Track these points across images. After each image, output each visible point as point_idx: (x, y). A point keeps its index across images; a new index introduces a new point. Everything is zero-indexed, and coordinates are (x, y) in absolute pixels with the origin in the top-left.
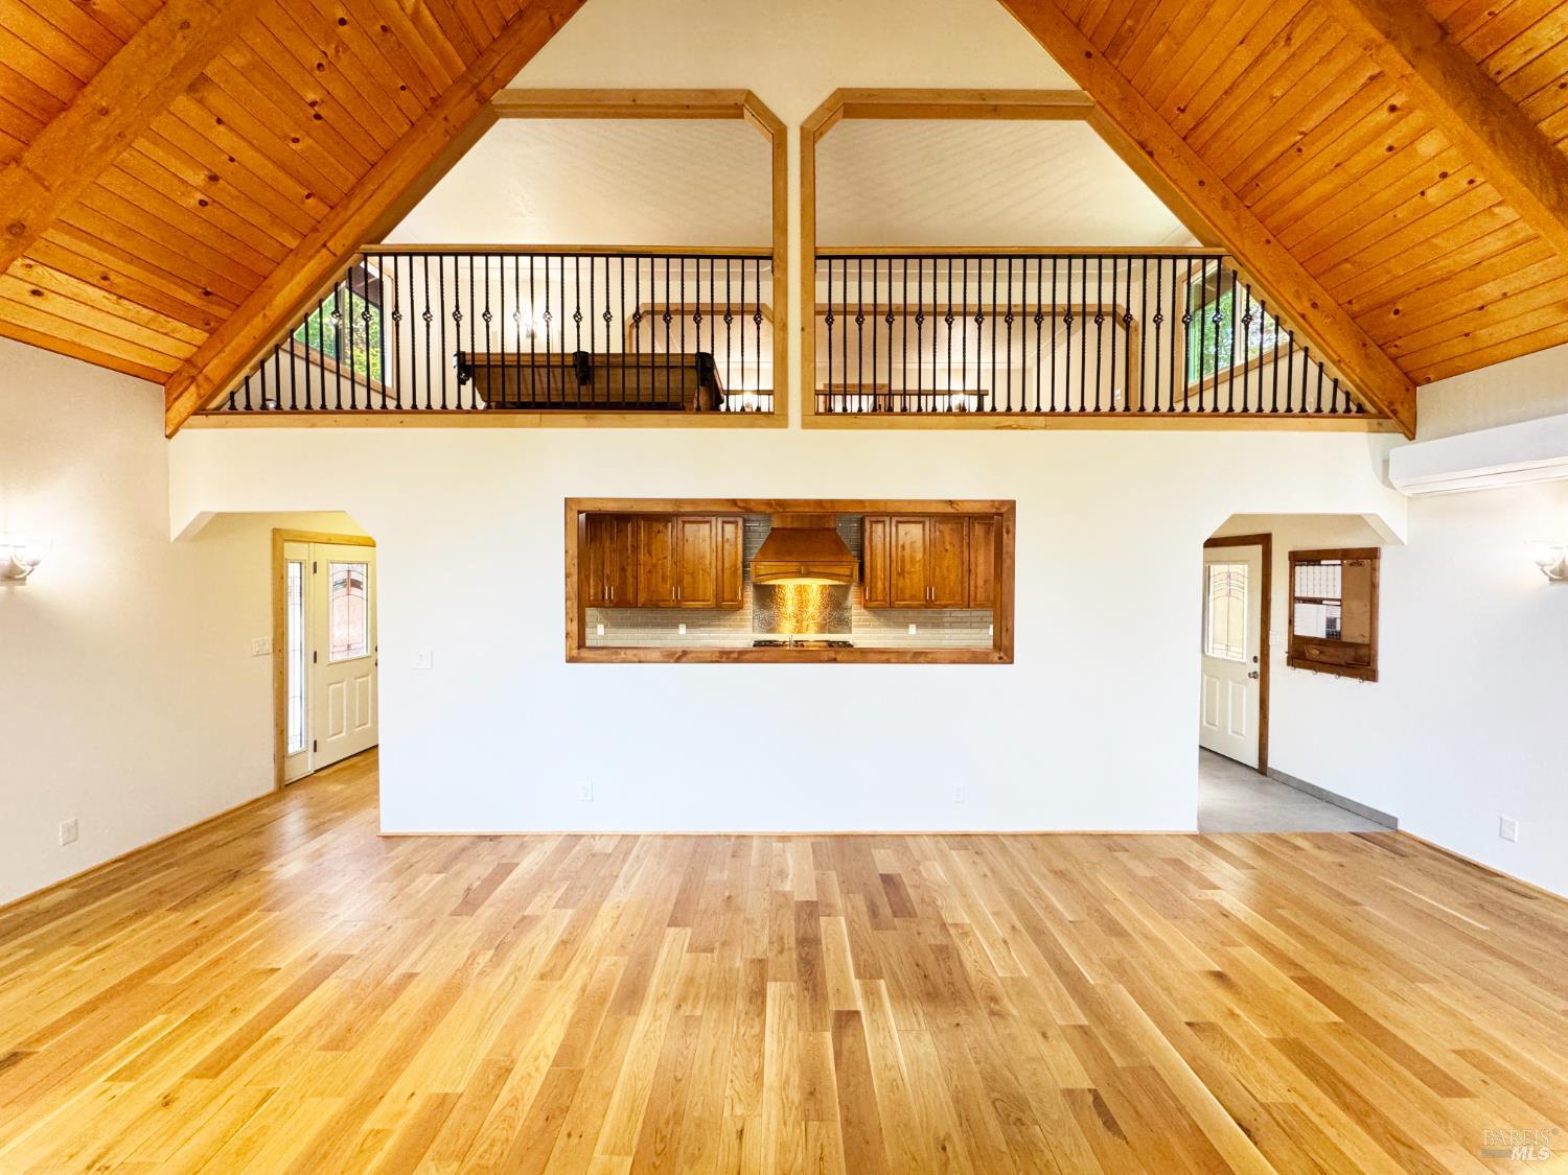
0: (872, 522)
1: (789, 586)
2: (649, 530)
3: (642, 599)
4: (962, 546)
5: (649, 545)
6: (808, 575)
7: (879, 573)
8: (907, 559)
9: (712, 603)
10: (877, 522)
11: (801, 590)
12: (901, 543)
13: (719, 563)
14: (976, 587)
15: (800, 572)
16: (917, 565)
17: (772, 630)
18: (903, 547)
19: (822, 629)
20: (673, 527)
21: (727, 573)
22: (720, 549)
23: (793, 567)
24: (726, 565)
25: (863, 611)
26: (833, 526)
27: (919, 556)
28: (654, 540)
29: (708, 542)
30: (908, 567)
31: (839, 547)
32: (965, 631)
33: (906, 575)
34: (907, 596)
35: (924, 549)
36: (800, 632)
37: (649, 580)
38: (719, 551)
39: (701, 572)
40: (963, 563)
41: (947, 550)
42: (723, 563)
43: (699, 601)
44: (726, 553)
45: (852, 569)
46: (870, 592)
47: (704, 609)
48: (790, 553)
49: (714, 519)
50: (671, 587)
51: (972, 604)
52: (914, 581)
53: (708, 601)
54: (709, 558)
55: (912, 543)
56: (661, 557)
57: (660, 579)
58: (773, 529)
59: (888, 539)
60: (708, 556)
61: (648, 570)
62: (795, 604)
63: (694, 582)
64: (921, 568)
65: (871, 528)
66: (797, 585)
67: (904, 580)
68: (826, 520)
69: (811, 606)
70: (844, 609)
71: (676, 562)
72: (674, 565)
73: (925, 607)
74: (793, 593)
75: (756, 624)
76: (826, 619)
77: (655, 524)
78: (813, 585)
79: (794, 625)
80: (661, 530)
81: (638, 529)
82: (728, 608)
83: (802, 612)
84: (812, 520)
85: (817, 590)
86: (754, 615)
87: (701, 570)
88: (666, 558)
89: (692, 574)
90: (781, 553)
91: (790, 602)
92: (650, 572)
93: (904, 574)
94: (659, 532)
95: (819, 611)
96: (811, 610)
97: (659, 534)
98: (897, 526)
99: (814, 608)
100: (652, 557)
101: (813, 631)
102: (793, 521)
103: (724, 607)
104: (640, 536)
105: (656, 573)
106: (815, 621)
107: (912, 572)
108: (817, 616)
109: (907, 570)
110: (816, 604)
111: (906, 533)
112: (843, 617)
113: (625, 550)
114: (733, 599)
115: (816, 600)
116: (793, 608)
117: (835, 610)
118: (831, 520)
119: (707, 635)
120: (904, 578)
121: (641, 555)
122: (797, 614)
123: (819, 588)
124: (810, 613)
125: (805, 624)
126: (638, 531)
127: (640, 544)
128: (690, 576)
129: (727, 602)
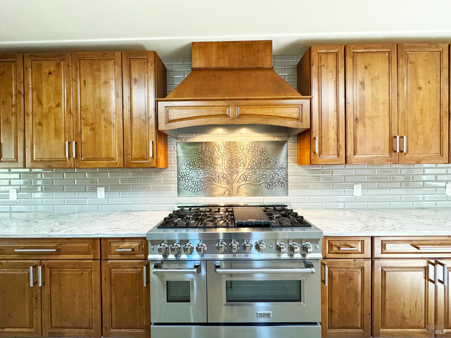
0: (319, 53)
2: (38, 72)
3: (32, 155)
4: (439, 82)
5: (37, 89)
6: (240, 118)
8: (368, 99)
9: (118, 161)
10: (327, 54)
12: (359, 79)
13: (126, 112)
16: (381, 107)
17: (200, 192)
18: (362, 84)
19: (255, 191)
20: (67, 66)
21: (136, 123)
22: (126, 92)
23: (218, 108)
24: (136, 113)
26: (268, 64)
27: (383, 96)
28: (44, 83)
29: (112, 83)
30: (369, 109)
33: (367, 121)
34: (369, 147)
36: (230, 195)
37: (39, 134)
38: (126, 95)
39: (103, 123)
40: (441, 104)
41: (420, 88)
42: (131, 111)
43: (101, 159)
45: (300, 109)
46: (321, 144)
49: (117, 55)
50: (64, 141)
52: (377, 131)
53: (112, 159)
55: (374, 79)
56: (53, 105)
57: (52, 134)
58: (194, 70)
59: (341, 74)
61: (37, 121)
62: (225, 164)
63: (95, 135)
64: (387, 113)
65: (320, 59)
66: (226, 142)
67: (363, 128)
68: (259, 56)
69: (242, 165)
70: (280, 168)
71: (72, 111)
72: (69, 115)
73: (391, 161)
74: (222, 151)
75: (182, 186)
76: (258, 179)
77: (44, 63)
78: (245, 142)
79: (224, 186)
80: (52, 70)
81: (25, 69)
82: (139, 166)
83: (232, 172)
84: (243, 57)
85: (249, 148)
86: (180, 177)
87: (103, 120)
88: (60, 106)
89: (91, 125)
90: (202, 92)
91: (219, 162)
92: (40, 124)
93: (364, 120)
94: (50, 73)
95: (251, 171)
96: (242, 170)
97: (50, 75)
98: (353, 58)
99: (246, 167)
100: (42, 105)
101: (245, 193)
102: (219, 58)
103: (135, 166)
104: (28, 82)
105: (48, 124)
106: (247, 182)
107: (374, 117)
108: (249, 177)
109: (367, 114)
110: (247, 164)
111: (366, 68)
112: (279, 177)
113: (10, 97)
114: (144, 156)
115: (247, 159)
116: (223, 168)
117: (268, 169)
118: (267, 56)
119: (129, 199)
120: (364, 126)
121: (28, 103)
122: (227, 174)
123: (251, 145)
124: (241, 173)
125: (236, 185)
126: (25, 73)
127: (28, 89)
128: (89, 128)
129: (137, 159)
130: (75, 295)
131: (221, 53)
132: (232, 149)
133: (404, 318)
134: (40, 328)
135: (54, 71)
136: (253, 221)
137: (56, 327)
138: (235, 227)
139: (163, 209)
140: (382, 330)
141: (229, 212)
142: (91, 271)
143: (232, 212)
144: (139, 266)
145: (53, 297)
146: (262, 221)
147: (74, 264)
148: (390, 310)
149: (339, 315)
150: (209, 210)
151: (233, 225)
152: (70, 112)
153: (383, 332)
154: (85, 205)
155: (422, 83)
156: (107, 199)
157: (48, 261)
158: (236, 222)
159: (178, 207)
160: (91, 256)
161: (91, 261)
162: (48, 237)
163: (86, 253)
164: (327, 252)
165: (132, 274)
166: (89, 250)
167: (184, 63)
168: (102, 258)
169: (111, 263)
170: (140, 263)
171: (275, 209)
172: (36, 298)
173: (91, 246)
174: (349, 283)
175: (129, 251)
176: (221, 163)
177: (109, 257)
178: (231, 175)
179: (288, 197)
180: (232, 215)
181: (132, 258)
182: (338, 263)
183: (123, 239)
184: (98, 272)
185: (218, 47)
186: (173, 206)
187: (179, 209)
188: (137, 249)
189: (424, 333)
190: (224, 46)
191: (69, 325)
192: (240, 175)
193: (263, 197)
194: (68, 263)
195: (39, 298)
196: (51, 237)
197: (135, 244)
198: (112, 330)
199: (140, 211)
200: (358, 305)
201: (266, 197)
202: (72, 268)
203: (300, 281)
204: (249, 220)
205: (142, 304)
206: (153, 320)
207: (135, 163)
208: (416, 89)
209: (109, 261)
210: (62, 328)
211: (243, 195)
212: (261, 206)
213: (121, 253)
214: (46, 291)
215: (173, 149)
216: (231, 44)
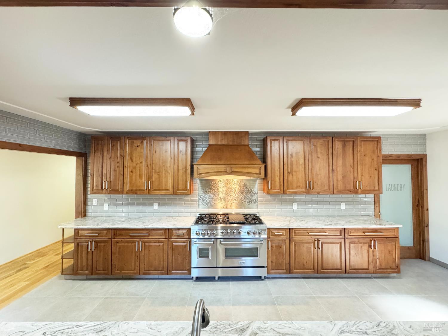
0: (271, 140)
1: (220, 180)
2: (132, 145)
3: (127, 188)
4: (328, 155)
5: (131, 154)
6: (232, 173)
7: (276, 172)
8: (294, 162)
9: (171, 191)
10: (275, 140)
11: (227, 182)
12: (290, 153)
13: (176, 166)
14: (337, 180)
15: (226, 172)
16: (300, 167)
17: (211, 206)
18: (291, 155)
19: (241, 206)
20: (147, 143)
21: (181, 172)
22: (176, 157)
23: (222, 168)
24: (180, 167)
25: (265, 195)
26: (246, 143)
27: (301, 161)
28: (135, 151)
29: (169, 152)
30: (295, 167)
31: (251, 155)
32: (326, 207)
33: (294, 174)
34: (295, 186)
35: (305, 157)
36: (227, 208)
37: (131, 177)
38: (176, 158)
39: (164, 172)
40: (329, 165)
41: (319, 158)
42: (178, 166)
43: (162, 190)
44: (180, 160)
45: (260, 169)
46: (271, 184)
47: (166, 195)
48: (220, 159)
49: (172, 138)
50: (144, 181)
51: (335, 191)
52: (298, 178)
53: (168, 190)
54: (169, 162)
55: (297, 153)
56: (139, 162)
57: (138, 177)
58: (210, 145)
59: (281, 150)
60: (169, 161)
61: (130, 170)
62: (224, 191)
63: (159, 178)
64: (303, 169)
65: (271, 143)
66: (225, 179)
67: (292, 177)
68: (242, 139)
69: (233, 192)
70: (254, 193)
71: (148, 165)
72: (147, 167)
73: (305, 193)
74: (222, 184)
75: (201, 203)
76: (242, 199)
77: (135, 142)
78: (235, 179)
79: (224, 203)
80: (139, 145)
81: (125, 144)
82: (182, 193)
83: (228, 195)
84: (234, 139)
85: (237, 182)
86: (199, 198)
87: (164, 170)
88: (142, 163)
89: (158, 173)
90: (214, 159)
91: (221, 190)
92: (132, 172)
93: (292, 172)
94: (138, 146)
95: (238, 195)
96: (233, 194)
97: (138, 148)
98: (287, 143)
99: (235, 193)
100: (133, 162)
101: (235, 207)
102: (222, 140)
103: (179, 193)
104: (126, 150)
105: (136, 172)
106: (236, 201)
107: (297, 171)
108: (237, 198)
109: (294, 170)
110: (236, 191)
111: (293, 147)
112: (253, 199)
113: (117, 158)
114: (184, 188)
115: (236, 188)
116: (223, 193)
117: (247, 194)
118: (246, 139)
119: (171, 210)
120: (292, 175)
121: (126, 161)
122: (226, 197)
123: (238, 181)
124: (233, 196)
125: (230, 203)
126: (125, 146)
127: (126, 154)
128: (157, 174)
129: (181, 190)
130: (156, 255)
131: (223, 137)
132: (228, 183)
133: (304, 265)
134: (139, 271)
135: (140, 146)
136: (238, 221)
137: (147, 271)
138: (229, 224)
139: (190, 215)
140: (294, 271)
141: (226, 217)
142: (164, 244)
143: (228, 217)
144: (186, 242)
145: (146, 256)
146: (242, 221)
147: (156, 240)
148: (298, 262)
149: (275, 264)
150: (215, 216)
151: (229, 223)
152: (148, 166)
153: (295, 272)
154: (158, 213)
155: (319, 155)
156: (159, 210)
157: (144, 239)
158: (230, 222)
159: (199, 214)
160: (164, 237)
161: (164, 239)
162: (144, 228)
163: (161, 236)
164: (270, 235)
165: (183, 245)
166: (163, 234)
167: (203, 136)
168: (169, 238)
169: (173, 240)
170: (186, 240)
171: (250, 216)
172: (138, 257)
173: (163, 233)
174: (280, 249)
175: (182, 235)
176: (222, 190)
177: (172, 237)
178: (227, 197)
179: (258, 209)
180: (228, 219)
181: (183, 238)
182: (275, 240)
183: (179, 229)
184: (167, 245)
185: (222, 134)
186: (196, 214)
187: (200, 215)
188: (185, 234)
189: (313, 272)
190: (225, 133)
191: (153, 269)
192: (232, 197)
193: (244, 209)
194: (153, 240)
195: (139, 257)
196: (146, 228)
197: (184, 231)
198: (172, 272)
199: (177, 216)
200: (284, 259)
201: (246, 209)
202: (155, 243)
203: (258, 248)
204: (236, 221)
205: (187, 259)
206: (192, 266)
207: (179, 192)
208: (317, 158)
209: (172, 239)
210: (149, 270)
211: (234, 208)
212: (243, 214)
213: (178, 236)
214: (142, 254)
215: (196, 183)
216: (228, 133)
